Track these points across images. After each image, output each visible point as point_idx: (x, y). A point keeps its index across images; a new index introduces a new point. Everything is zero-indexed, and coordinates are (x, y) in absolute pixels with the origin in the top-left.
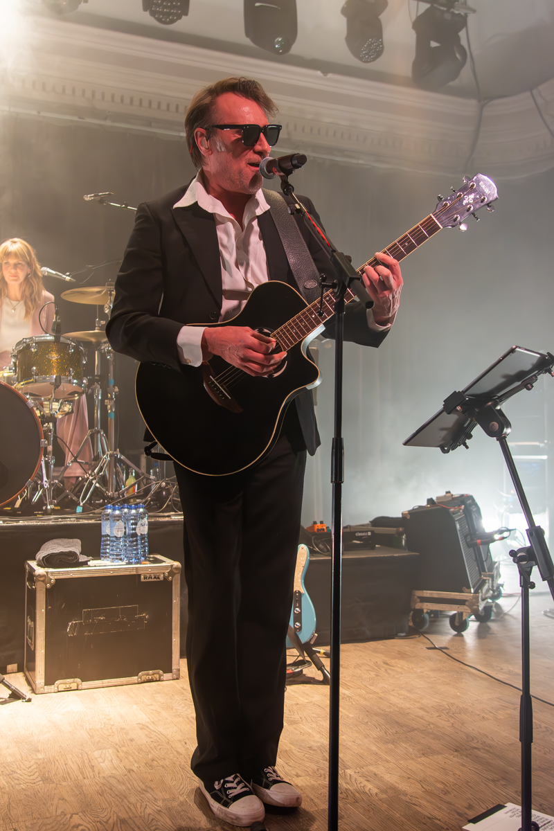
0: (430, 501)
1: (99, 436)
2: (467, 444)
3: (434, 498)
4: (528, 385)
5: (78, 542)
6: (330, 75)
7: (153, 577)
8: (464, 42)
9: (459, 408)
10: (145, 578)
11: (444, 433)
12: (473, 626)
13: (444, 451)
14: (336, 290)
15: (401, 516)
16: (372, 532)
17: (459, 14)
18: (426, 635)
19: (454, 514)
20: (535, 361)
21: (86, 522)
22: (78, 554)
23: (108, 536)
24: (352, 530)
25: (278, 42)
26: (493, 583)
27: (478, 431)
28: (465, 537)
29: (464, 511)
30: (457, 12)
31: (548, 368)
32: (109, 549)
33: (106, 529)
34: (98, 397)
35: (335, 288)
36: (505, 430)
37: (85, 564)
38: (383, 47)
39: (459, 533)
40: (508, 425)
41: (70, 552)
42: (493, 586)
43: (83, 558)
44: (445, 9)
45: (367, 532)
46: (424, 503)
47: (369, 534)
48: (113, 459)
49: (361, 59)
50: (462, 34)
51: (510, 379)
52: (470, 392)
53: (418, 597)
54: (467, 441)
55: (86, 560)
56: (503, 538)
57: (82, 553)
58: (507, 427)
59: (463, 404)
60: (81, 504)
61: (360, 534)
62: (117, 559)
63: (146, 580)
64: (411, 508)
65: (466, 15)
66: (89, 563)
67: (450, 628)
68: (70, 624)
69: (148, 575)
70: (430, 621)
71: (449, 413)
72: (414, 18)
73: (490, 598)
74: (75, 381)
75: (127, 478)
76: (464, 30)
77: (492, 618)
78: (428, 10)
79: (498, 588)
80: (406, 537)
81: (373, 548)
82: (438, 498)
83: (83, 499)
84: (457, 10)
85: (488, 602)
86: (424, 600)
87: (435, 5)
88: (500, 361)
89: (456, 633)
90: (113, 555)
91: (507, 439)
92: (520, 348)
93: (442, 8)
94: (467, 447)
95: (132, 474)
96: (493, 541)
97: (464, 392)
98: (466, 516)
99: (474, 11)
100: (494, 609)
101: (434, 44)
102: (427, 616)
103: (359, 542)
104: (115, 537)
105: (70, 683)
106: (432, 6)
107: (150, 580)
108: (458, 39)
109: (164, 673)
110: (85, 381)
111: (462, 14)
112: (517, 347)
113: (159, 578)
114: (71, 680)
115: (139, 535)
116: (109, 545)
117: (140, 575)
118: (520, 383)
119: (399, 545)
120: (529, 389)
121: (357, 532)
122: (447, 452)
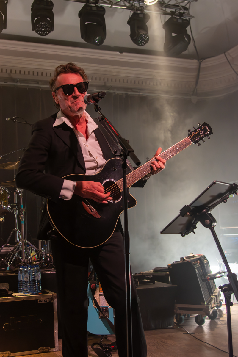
0: (182, 259)
1: (17, 232)
2: (195, 232)
3: (184, 257)
4: (224, 200)
5: (7, 284)
6: (124, 54)
7: (44, 301)
8: (189, 32)
9: (188, 214)
10: (40, 301)
11: (182, 226)
12: (207, 321)
13: (183, 236)
14: (122, 157)
16: (153, 275)
17: (186, 19)
18: (183, 327)
19: (194, 265)
20: (227, 188)
21: (11, 274)
22: (7, 290)
23: (21, 281)
25: (97, 40)
26: (217, 299)
27: (199, 225)
28: (201, 276)
29: (200, 263)
30: (184, 18)
31: (234, 191)
32: (22, 287)
33: (21, 278)
34: (16, 214)
35: (122, 156)
36: (213, 224)
37: (11, 295)
38: (148, 38)
39: (197, 274)
40: (215, 221)
41: (3, 289)
42: (217, 301)
43: (10, 292)
44: (179, 17)
45: (150, 275)
46: (179, 260)
47: (152, 276)
48: (24, 243)
49: (138, 44)
50: (188, 29)
51: (214, 198)
52: (194, 205)
53: (179, 307)
54: (194, 230)
55: (11, 293)
56: (222, 276)
57: (9, 290)
58: (214, 222)
59: (190, 211)
60: (9, 266)
61: (147, 276)
62: (26, 292)
63: (40, 302)
64: (172, 262)
65: (189, 19)
66: (13, 295)
67: (195, 323)
68: (4, 324)
69: (41, 300)
70: (185, 319)
71: (183, 216)
72: (163, 23)
73: (216, 307)
74: (4, 207)
75: (31, 252)
76: (189, 26)
77: (217, 317)
78: (170, 19)
79: (220, 302)
80: (170, 277)
81: (154, 283)
82: (186, 257)
83: (10, 263)
84: (185, 17)
85: (215, 309)
86: (181, 309)
87: (174, 16)
88: (207, 189)
89: (198, 325)
90: (24, 290)
91: (214, 228)
92: (218, 181)
93: (177, 17)
94: (194, 233)
95: (34, 250)
96: (216, 278)
97: (190, 205)
98: (201, 266)
99: (193, 17)
100: (218, 313)
101: (174, 35)
102: (183, 317)
103: (147, 280)
104: (25, 281)
105: (5, 354)
106: (172, 16)
107: (42, 302)
108: (186, 31)
109: (51, 348)
110: (9, 207)
111: (188, 19)
112: (216, 181)
113: (46, 301)
114: (6, 352)
115: (36, 280)
116: (22, 285)
117: (37, 300)
118: (220, 199)
119: (167, 282)
120: (225, 202)
121: (145, 275)
122: (184, 236)
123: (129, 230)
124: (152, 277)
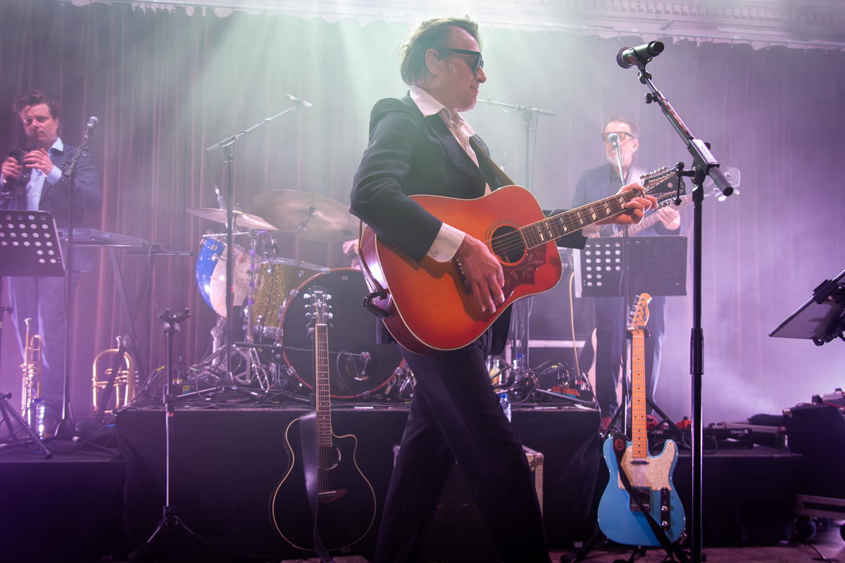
0: (817, 399)
2: (844, 336)
3: (821, 396)
9: (830, 298)
11: (816, 324)
13: (818, 344)
14: (694, 178)
15: (781, 414)
16: (750, 430)
18: (814, 546)
24: (728, 427)
45: (743, 430)
46: (809, 401)
47: (746, 432)
52: (843, 281)
53: (803, 503)
54: (844, 333)
59: (835, 293)
61: (735, 432)
64: (793, 405)
67: (841, 538)
70: (818, 531)
71: (819, 303)
75: (491, 367)
80: (788, 437)
81: (751, 447)
82: (825, 396)
86: (809, 506)
95: (496, 364)
97: (836, 280)
102: (813, 524)
103: (733, 440)
119: (781, 446)
121: (732, 429)
122: (821, 344)
123: (702, 326)
124: (746, 435)
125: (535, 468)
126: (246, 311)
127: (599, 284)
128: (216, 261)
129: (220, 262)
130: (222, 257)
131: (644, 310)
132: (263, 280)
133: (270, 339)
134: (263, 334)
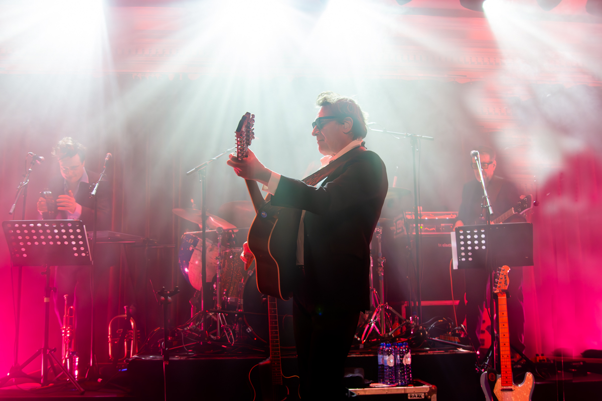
5: (362, 370)
7: (417, 396)
10: (411, 396)
16: (584, 362)
21: (367, 355)
22: (362, 378)
23: (382, 365)
33: (381, 361)
37: (368, 386)
41: (357, 377)
43: (367, 382)
45: (579, 362)
47: (582, 363)
48: (384, 309)
57: (365, 378)
60: (363, 343)
61: (574, 364)
62: (390, 382)
63: (411, 398)
66: (371, 385)
69: (413, 395)
83: (364, 339)
90: (387, 379)
95: (397, 320)
103: (574, 370)
104: (388, 366)
107: (415, 398)
113: (421, 397)
115: (405, 365)
117: (406, 394)
121: (571, 362)
124: (582, 366)
125: (431, 396)
126: (215, 286)
127: (470, 259)
128: (193, 250)
129: (195, 252)
130: (197, 247)
131: (505, 278)
132: (226, 263)
133: (233, 306)
134: (227, 302)
